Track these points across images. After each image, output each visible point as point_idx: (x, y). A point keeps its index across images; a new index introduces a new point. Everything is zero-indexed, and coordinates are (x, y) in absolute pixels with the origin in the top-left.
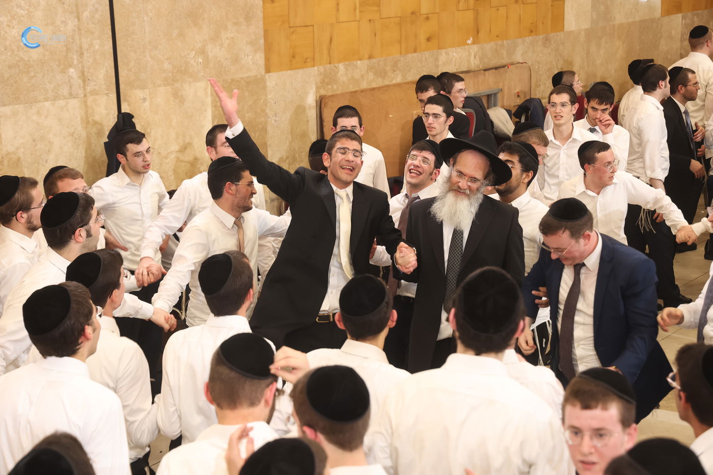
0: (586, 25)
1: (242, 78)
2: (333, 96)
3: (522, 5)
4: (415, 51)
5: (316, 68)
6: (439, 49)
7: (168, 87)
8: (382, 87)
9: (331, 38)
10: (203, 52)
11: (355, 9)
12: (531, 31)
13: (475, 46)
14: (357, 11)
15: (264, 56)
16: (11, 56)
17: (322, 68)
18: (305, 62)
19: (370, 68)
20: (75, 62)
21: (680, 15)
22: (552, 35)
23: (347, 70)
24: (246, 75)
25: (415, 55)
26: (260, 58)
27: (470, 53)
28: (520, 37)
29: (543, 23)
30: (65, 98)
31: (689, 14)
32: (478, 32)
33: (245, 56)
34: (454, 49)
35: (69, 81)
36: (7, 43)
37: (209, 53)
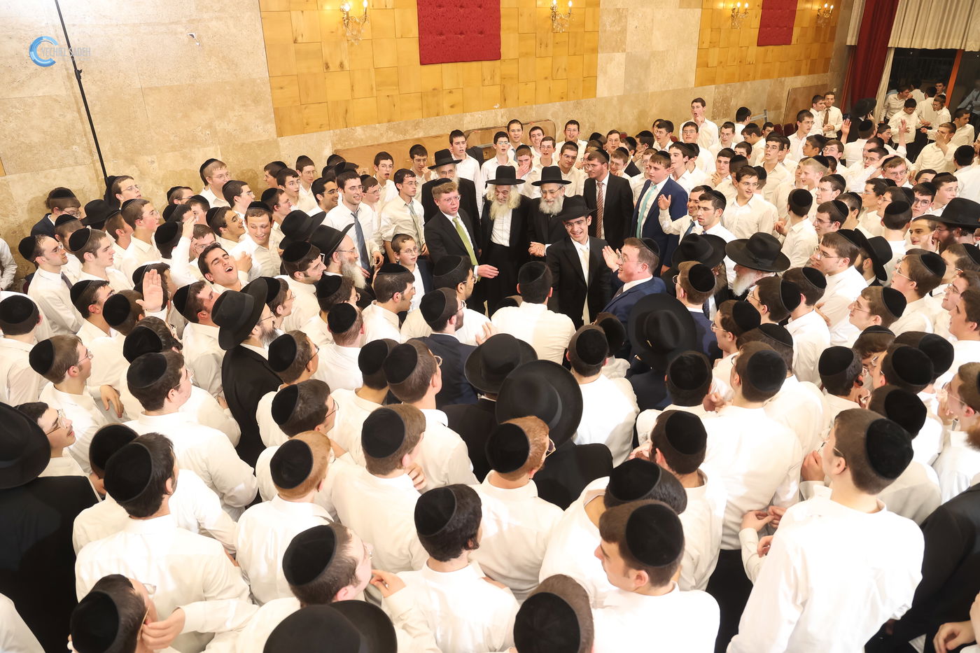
0: (618, 92)
1: (253, 142)
2: (347, 149)
3: (552, 81)
4: (438, 115)
5: (331, 131)
6: (464, 112)
7: (176, 153)
8: (403, 141)
9: (347, 110)
10: (210, 126)
11: (372, 89)
12: (562, 98)
13: (502, 110)
14: (374, 90)
15: (275, 126)
16: (11, 141)
17: (338, 131)
18: (320, 127)
19: (389, 129)
20: (78, 141)
21: (713, 86)
22: (583, 100)
23: (364, 130)
24: (257, 140)
25: (438, 117)
26: (272, 128)
27: (496, 115)
28: (551, 102)
29: (574, 92)
30: (70, 165)
31: (723, 86)
32: (505, 100)
33: (255, 127)
34: (480, 112)
35: (74, 154)
36: (7, 133)
37: (217, 127)
